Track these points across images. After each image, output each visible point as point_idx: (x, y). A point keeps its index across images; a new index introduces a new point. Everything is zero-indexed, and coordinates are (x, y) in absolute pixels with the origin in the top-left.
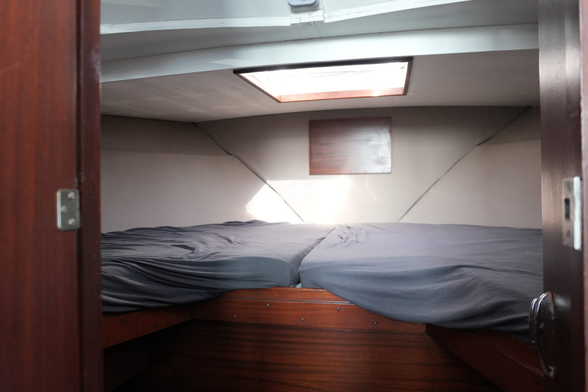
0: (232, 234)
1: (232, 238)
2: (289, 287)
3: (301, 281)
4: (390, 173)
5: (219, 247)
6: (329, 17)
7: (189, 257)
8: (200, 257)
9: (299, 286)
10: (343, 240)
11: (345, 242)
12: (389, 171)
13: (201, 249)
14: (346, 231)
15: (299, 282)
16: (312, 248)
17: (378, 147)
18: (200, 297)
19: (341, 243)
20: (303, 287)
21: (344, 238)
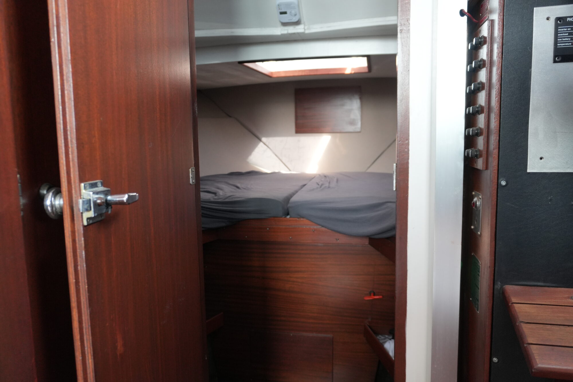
0: (237, 182)
1: (239, 185)
2: (281, 217)
3: (290, 213)
4: (360, 132)
5: (232, 192)
6: (308, 29)
7: (214, 199)
8: (222, 198)
9: (288, 217)
10: (319, 186)
11: (321, 187)
12: (359, 130)
13: (221, 193)
14: (323, 180)
15: (288, 214)
16: (296, 192)
17: (350, 111)
18: (224, 224)
19: (317, 188)
20: (291, 217)
21: (320, 184)
